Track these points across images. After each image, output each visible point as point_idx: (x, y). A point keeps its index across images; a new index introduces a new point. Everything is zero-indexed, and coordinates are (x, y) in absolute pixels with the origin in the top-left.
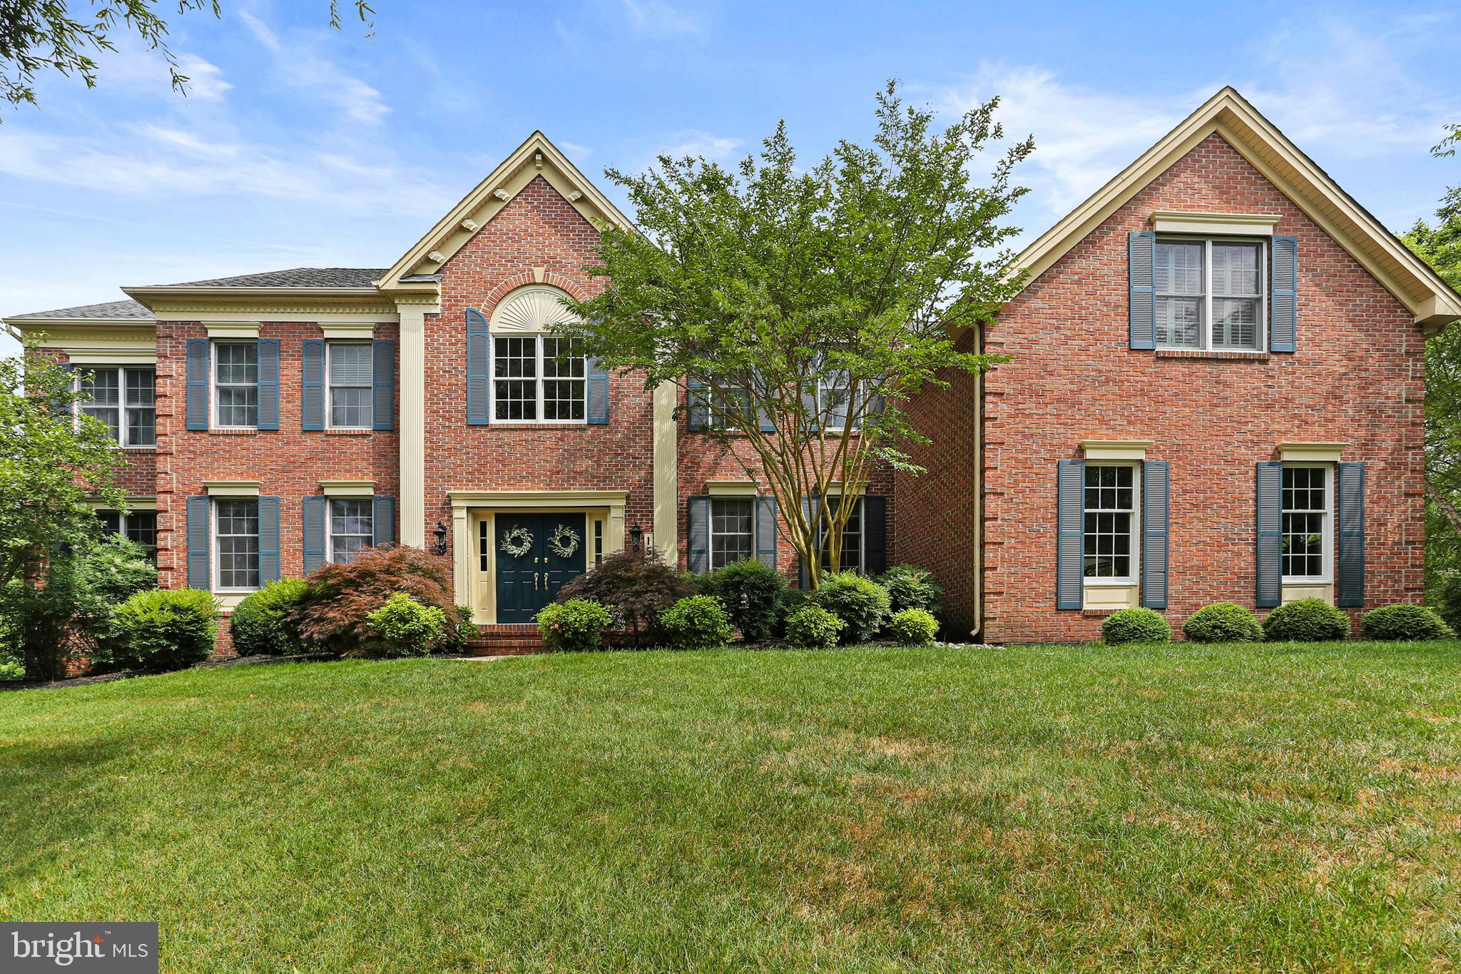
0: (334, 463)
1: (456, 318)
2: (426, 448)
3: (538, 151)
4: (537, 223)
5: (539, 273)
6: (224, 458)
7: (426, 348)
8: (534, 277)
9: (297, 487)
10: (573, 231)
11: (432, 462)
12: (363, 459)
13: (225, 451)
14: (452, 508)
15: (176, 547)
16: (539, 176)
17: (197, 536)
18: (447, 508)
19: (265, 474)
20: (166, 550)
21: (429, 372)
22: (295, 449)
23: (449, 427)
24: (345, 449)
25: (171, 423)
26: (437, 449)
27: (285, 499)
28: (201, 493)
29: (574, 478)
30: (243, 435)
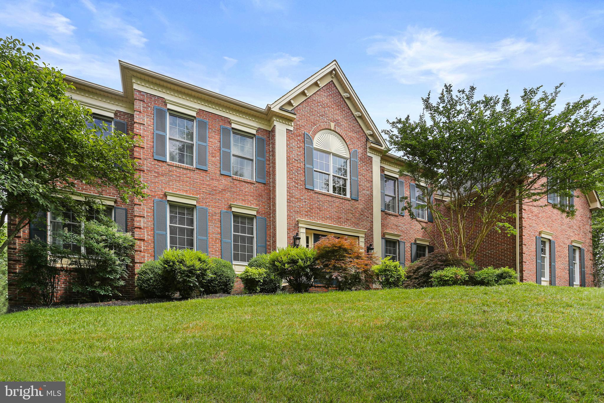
0: (237, 195)
1: (300, 135)
2: (287, 195)
3: (334, 69)
4: (331, 102)
5: (333, 125)
6: (176, 180)
7: (287, 146)
8: (330, 126)
9: (217, 204)
10: (344, 111)
11: (290, 203)
12: (251, 196)
13: (176, 176)
14: (299, 227)
15: (147, 227)
16: (332, 81)
17: (159, 223)
18: (297, 226)
19: (200, 194)
20: (140, 228)
21: (288, 159)
22: (216, 183)
23: (297, 187)
24: (242, 188)
25: (144, 152)
26: (292, 197)
27: (211, 210)
28: (162, 198)
29: (347, 222)
30: (187, 169)
